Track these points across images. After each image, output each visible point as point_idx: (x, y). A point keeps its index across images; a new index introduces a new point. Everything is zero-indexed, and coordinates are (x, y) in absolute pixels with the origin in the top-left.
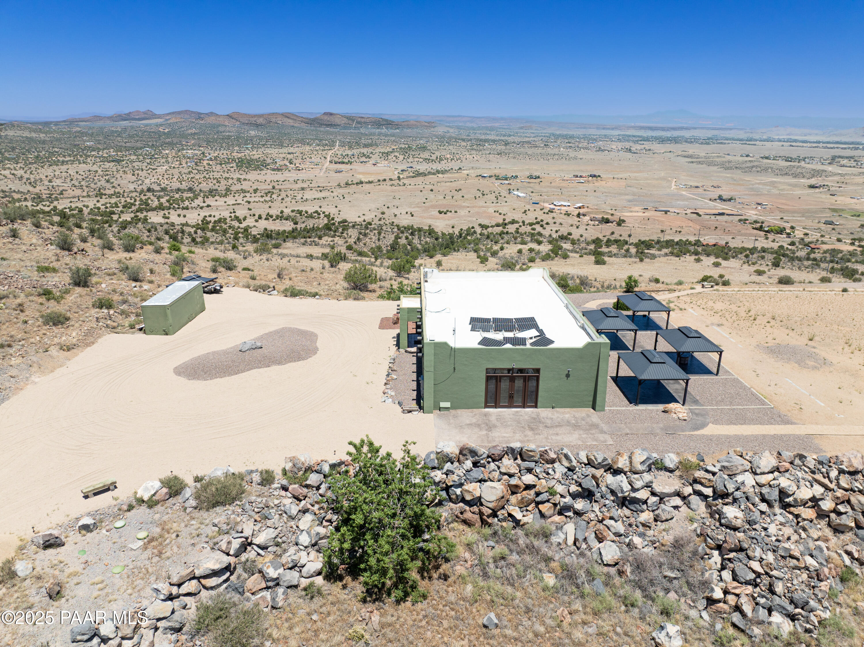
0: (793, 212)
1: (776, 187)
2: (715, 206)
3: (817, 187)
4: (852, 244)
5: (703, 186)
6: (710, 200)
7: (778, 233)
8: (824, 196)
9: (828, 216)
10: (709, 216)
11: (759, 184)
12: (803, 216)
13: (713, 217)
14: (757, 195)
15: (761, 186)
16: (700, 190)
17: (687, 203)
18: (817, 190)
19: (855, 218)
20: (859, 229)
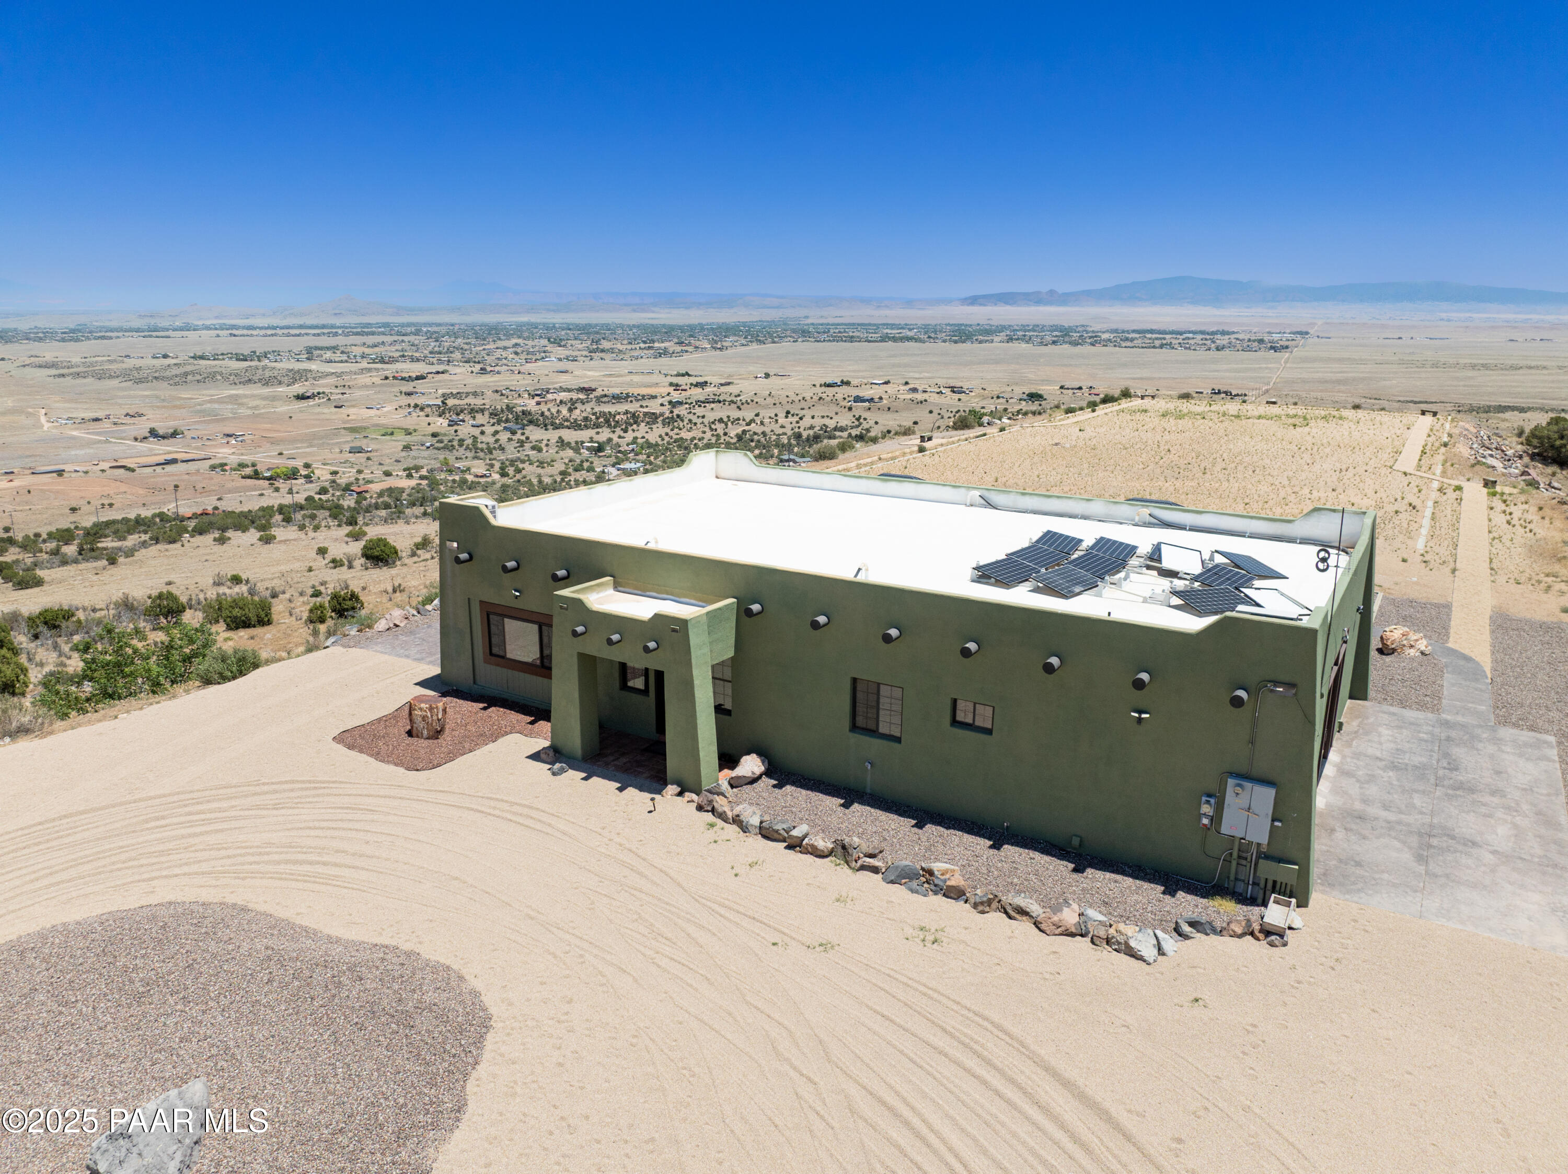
0: (293, 441)
1: (242, 404)
2: (151, 450)
3: (308, 397)
4: (410, 476)
5: (108, 417)
6: (136, 439)
7: (289, 478)
8: (326, 411)
9: (348, 440)
10: (150, 470)
11: (210, 402)
12: (311, 446)
13: (159, 469)
14: (218, 421)
15: (216, 406)
16: (106, 425)
17: (92, 451)
18: (311, 402)
19: (388, 437)
20: (404, 454)
